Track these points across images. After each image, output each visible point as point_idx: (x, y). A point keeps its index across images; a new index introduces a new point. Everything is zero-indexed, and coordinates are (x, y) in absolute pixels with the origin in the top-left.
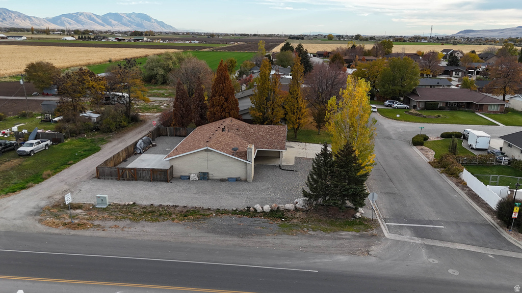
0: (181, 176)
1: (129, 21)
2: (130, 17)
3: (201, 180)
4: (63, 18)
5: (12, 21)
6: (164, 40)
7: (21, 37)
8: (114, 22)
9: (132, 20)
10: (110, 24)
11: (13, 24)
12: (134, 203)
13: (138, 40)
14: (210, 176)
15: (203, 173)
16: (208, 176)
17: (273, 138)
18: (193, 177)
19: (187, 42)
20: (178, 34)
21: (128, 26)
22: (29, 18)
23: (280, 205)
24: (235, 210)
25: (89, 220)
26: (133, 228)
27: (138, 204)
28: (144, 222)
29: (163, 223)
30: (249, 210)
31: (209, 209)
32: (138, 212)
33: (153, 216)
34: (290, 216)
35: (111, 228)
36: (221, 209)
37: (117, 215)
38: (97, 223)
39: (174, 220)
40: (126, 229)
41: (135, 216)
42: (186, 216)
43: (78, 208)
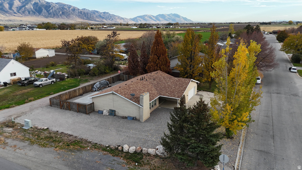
0: (99, 111)
1: (169, 18)
2: (169, 16)
3: (110, 115)
4: (138, 18)
5: (115, 20)
6: (181, 27)
7: (113, 27)
8: (161, 19)
9: (170, 17)
10: (159, 20)
11: (116, 22)
12: (48, 128)
13: (167, 27)
14: (117, 113)
15: (112, 110)
16: (115, 113)
17: (176, 88)
18: (105, 112)
19: (194, 28)
20: (193, 24)
21: (168, 21)
22: (123, 18)
23: (144, 149)
24: (107, 147)
25: (7, 137)
26: (22, 151)
27: (50, 129)
28: (35, 147)
29: (47, 149)
30: (117, 148)
31: (90, 142)
32: (42, 136)
33: (48, 141)
34: (146, 162)
35: (11, 147)
36: (98, 143)
37: (27, 137)
38: (9, 141)
39: (56, 148)
40: (17, 150)
41: (37, 139)
42: (68, 146)
43: (12, 127)
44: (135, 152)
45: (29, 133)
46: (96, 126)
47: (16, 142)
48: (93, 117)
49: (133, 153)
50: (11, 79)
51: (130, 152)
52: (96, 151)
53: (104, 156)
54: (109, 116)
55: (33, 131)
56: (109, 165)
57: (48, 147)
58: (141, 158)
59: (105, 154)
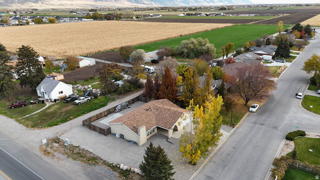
0: (114, 133)
7: (159, 15)
13: (217, 15)
14: (124, 137)
15: (122, 134)
18: (117, 136)
19: (248, 15)
23: (132, 168)
24: (111, 164)
25: (55, 151)
26: (63, 161)
27: (80, 146)
28: (70, 159)
29: (76, 162)
30: (117, 166)
31: (102, 159)
32: (75, 152)
33: (78, 156)
34: (130, 177)
35: (57, 158)
36: (107, 161)
37: (66, 151)
38: (56, 153)
39: (81, 161)
40: (60, 161)
41: (72, 154)
42: (89, 160)
43: (58, 143)
44: (127, 170)
45: (68, 149)
46: (109, 147)
47: (60, 155)
48: (109, 138)
49: (125, 170)
50: (59, 97)
51: (124, 169)
52: (104, 166)
53: (108, 171)
54: (119, 139)
55: (70, 147)
56: (109, 176)
57: (77, 161)
58: (129, 174)
59: (108, 169)
